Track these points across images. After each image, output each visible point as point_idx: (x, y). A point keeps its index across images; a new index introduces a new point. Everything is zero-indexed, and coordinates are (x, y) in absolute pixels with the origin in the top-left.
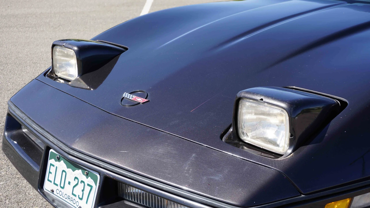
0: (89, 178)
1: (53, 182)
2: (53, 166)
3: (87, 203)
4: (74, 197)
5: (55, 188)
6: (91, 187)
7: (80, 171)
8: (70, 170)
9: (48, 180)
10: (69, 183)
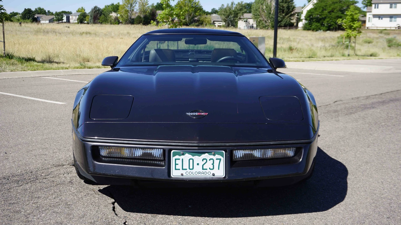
0: (217, 155)
1: (181, 169)
2: (179, 159)
3: (219, 169)
4: (204, 171)
5: (184, 172)
6: (220, 159)
7: (207, 154)
8: (197, 157)
9: (176, 169)
10: (198, 164)
